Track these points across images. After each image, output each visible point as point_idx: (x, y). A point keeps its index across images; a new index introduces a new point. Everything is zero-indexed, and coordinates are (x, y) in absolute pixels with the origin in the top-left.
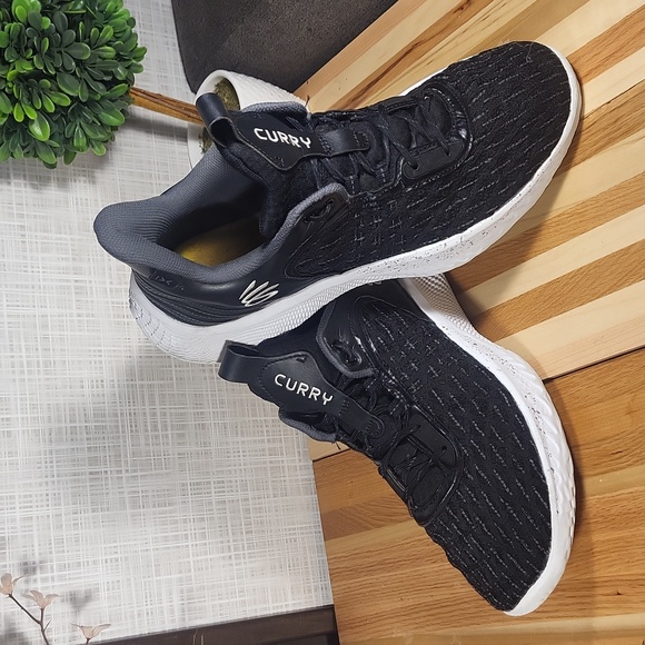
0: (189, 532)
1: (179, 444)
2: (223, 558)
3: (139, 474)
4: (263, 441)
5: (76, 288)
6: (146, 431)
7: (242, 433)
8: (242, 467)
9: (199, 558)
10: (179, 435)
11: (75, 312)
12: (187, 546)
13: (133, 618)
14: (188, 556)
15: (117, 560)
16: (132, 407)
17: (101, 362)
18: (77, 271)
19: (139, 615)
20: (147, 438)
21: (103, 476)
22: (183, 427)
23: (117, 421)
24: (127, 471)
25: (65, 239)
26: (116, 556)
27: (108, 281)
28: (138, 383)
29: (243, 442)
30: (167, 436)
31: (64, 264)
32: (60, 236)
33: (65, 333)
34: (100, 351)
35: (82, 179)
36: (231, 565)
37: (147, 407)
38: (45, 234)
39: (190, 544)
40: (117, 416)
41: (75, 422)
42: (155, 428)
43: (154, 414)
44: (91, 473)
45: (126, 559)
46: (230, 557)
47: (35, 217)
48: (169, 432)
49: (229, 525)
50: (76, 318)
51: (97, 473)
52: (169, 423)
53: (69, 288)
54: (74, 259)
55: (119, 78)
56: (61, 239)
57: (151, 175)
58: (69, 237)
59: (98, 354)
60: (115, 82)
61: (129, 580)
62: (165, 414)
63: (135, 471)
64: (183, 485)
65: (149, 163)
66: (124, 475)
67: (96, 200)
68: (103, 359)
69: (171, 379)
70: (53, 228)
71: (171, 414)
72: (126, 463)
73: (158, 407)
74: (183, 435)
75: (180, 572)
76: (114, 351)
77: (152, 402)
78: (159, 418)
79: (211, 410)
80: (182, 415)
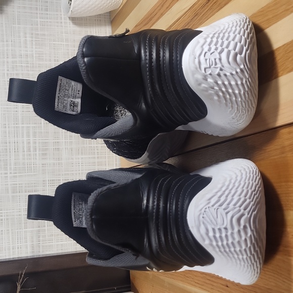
1: (43, 159)
3: (18, 175)
4: (94, 158)
6: (24, 151)
7: (82, 153)
8: (81, 172)
10: (43, 154)
13: (9, 249)
15: (2, 220)
16: (16, 139)
19: (13, 248)
20: (24, 155)
22: (46, 149)
23: (7, 146)
24: (11, 173)
26: (1, 218)
27: (6, 69)
28: (20, 125)
29: (82, 158)
30: (36, 154)
37: (25, 139)
40: (6, 143)
42: (29, 150)
43: (29, 143)
45: (7, 219)
48: (38, 152)
52: (38, 148)
57: (37, 9)
61: (8, 230)
62: (35, 143)
63: (15, 173)
64: (44, 181)
66: (9, 175)
67: (2, 24)
69: (41, 123)
71: (39, 143)
72: (11, 169)
73: (32, 139)
74: (46, 154)
75: (39, 227)
76: (7, 108)
77: (28, 136)
78: (32, 145)
79: (64, 141)
80: (46, 143)
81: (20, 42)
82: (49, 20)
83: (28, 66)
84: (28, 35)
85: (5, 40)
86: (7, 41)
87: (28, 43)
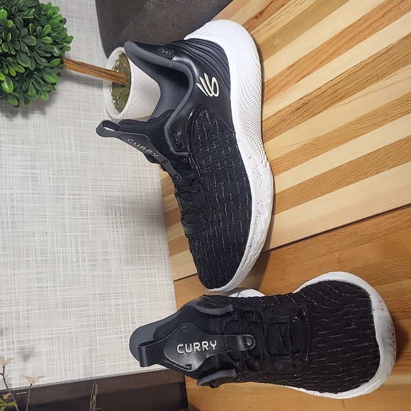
0: (96, 322)
1: (92, 270)
2: (117, 338)
3: (67, 288)
4: (144, 269)
5: (32, 177)
6: (72, 262)
7: (131, 264)
8: (131, 284)
9: (102, 338)
10: (92, 265)
11: (31, 192)
12: (95, 331)
13: (61, 371)
14: (96, 337)
15: (52, 338)
16: (64, 249)
17: (46, 222)
18: (33, 167)
19: (65, 370)
20: (73, 267)
21: (46, 289)
22: (95, 260)
23: (55, 257)
24: (60, 286)
25: (26, 149)
26: (52, 336)
27: (51, 173)
28: (68, 234)
29: (132, 269)
30: (85, 265)
31: (25, 163)
32: (22, 146)
33: (24, 204)
34: (45, 215)
35: (37, 112)
36: (122, 342)
37: (73, 248)
38: (14, 146)
39: (97, 329)
40: (54, 253)
41: (29, 257)
42: (78, 261)
43: (78, 253)
44: (38, 287)
46: (121, 337)
47: (8, 135)
48: (86, 263)
49: (121, 318)
50: (31, 196)
51: (42, 287)
52: (86, 258)
53: (27, 177)
54: (31, 160)
55: (55, 55)
56: (23, 148)
57: (80, 109)
58: (28, 147)
59: (44, 217)
60: (53, 57)
61: (59, 350)
62: (84, 253)
63: (65, 286)
64: (94, 294)
65: (79, 102)
66: (58, 288)
67: (46, 125)
68: (47, 220)
69: (89, 232)
70: (19, 142)
71: (88, 253)
72: (60, 281)
73: (80, 248)
74: (95, 265)
75: (91, 346)
76: (54, 215)
77: (76, 246)
78: (80, 255)
79: (113, 250)
80: (94, 253)
81: (64, 144)
82: (92, 122)
83: (73, 170)
84: (72, 138)
85: (49, 143)
86: (51, 143)
87: (72, 145)
